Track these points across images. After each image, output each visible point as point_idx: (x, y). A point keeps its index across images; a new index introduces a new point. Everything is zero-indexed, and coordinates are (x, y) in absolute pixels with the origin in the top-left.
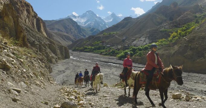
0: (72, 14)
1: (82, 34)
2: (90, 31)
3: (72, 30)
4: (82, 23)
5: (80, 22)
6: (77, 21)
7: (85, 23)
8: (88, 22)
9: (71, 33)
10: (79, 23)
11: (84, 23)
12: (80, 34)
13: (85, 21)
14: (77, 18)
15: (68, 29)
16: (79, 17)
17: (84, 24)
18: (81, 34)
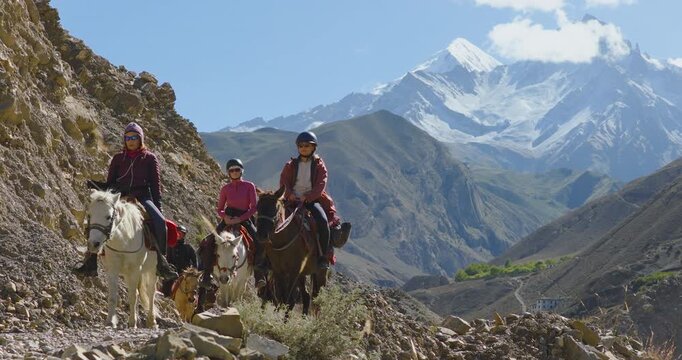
0: (448, 56)
1: (475, 233)
2: (559, 197)
3: (398, 204)
4: (522, 126)
5: (507, 124)
6: (479, 113)
7: (548, 124)
8: (565, 119)
9: (386, 232)
10: (500, 128)
11: (538, 127)
12: (461, 233)
13: (547, 106)
14: (481, 90)
15: (364, 198)
16: (494, 77)
17: (535, 135)
18: (469, 230)
